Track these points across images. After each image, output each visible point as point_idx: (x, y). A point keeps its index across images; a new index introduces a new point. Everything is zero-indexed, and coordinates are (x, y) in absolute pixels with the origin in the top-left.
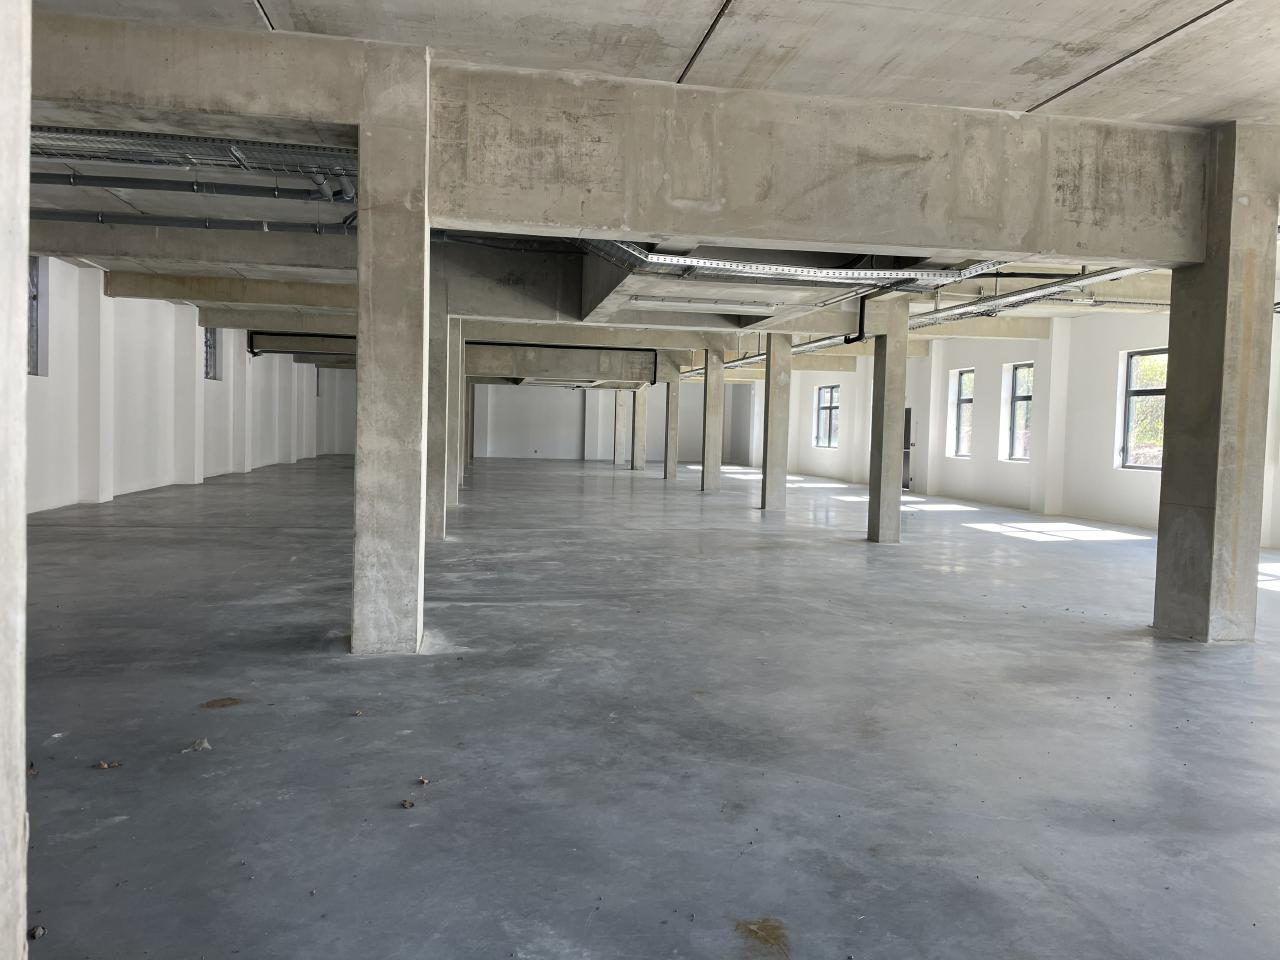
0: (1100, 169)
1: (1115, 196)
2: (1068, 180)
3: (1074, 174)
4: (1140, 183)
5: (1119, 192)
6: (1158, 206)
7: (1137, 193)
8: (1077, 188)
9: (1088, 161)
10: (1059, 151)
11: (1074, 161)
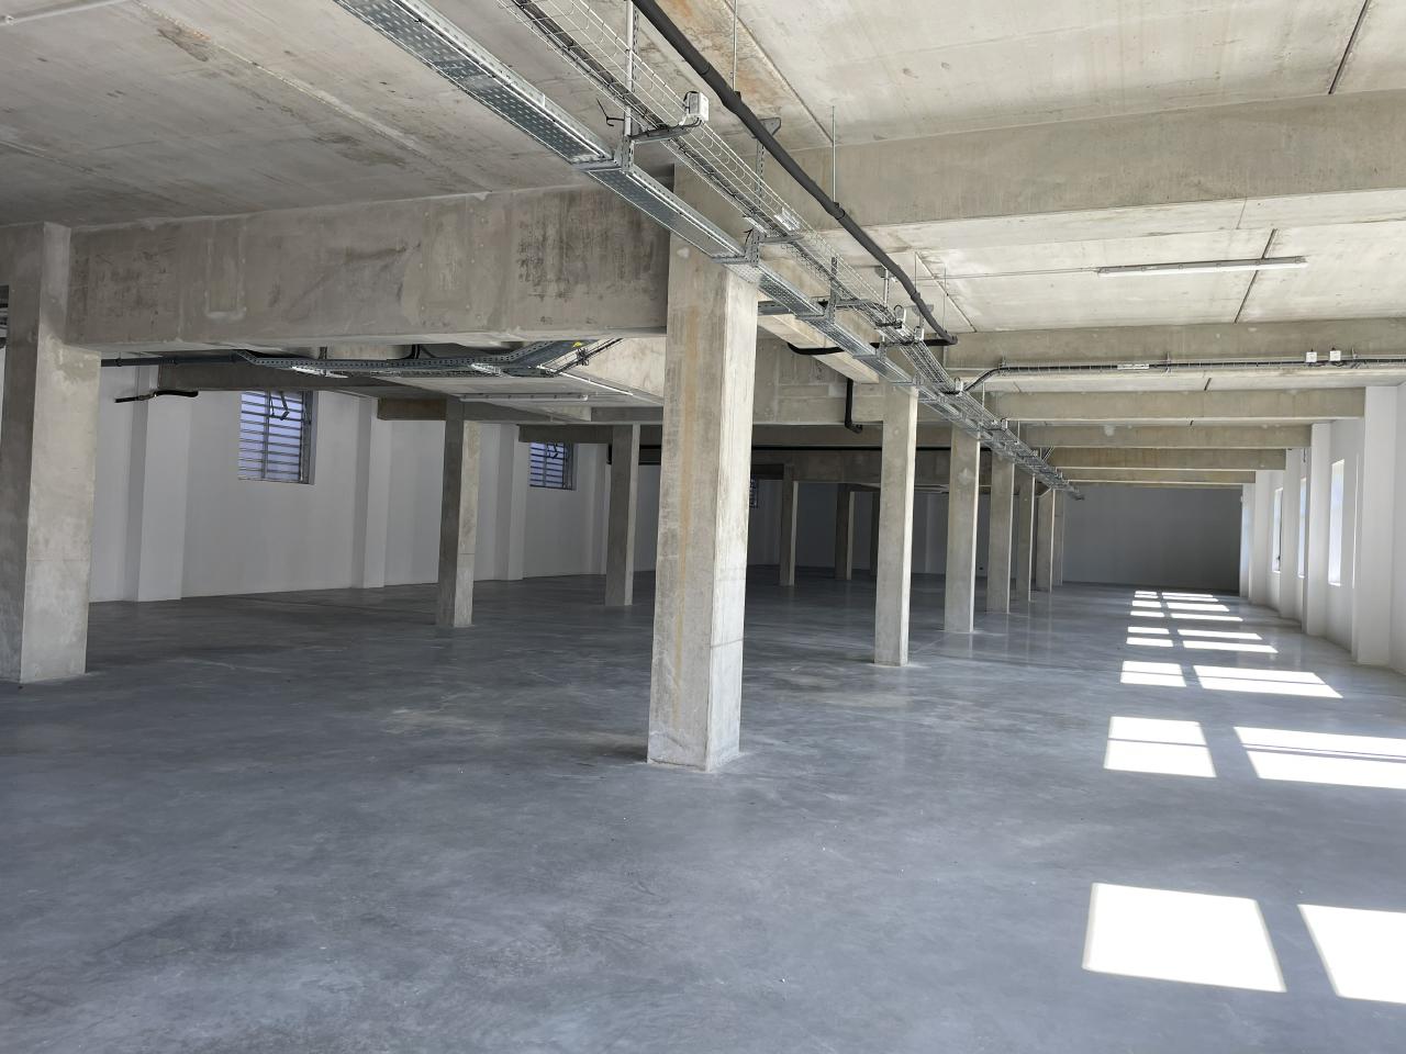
0: (564, 238)
1: (579, 264)
2: (530, 253)
3: (538, 248)
4: (606, 247)
5: (584, 259)
6: (627, 269)
7: (603, 258)
8: (540, 261)
9: (551, 232)
10: (523, 225)
11: (538, 234)
